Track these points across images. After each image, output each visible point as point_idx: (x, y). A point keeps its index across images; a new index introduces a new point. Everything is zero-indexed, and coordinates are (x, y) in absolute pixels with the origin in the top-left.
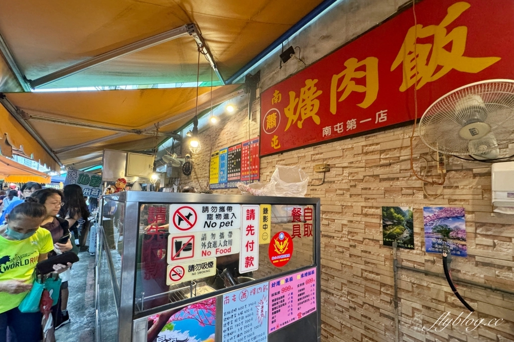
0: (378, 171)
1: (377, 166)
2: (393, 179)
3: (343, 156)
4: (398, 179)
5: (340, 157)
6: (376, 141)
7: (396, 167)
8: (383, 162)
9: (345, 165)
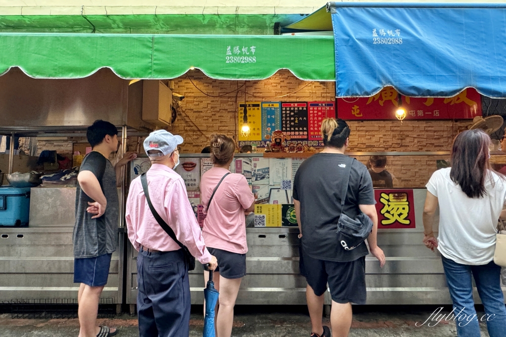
0: (433, 141)
1: (433, 139)
2: (441, 146)
3: (413, 130)
4: (443, 146)
5: (411, 131)
6: (431, 125)
7: (442, 140)
8: (435, 137)
9: (415, 136)
